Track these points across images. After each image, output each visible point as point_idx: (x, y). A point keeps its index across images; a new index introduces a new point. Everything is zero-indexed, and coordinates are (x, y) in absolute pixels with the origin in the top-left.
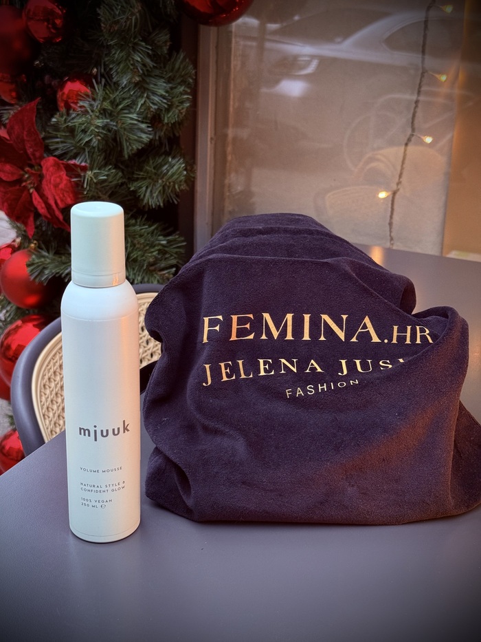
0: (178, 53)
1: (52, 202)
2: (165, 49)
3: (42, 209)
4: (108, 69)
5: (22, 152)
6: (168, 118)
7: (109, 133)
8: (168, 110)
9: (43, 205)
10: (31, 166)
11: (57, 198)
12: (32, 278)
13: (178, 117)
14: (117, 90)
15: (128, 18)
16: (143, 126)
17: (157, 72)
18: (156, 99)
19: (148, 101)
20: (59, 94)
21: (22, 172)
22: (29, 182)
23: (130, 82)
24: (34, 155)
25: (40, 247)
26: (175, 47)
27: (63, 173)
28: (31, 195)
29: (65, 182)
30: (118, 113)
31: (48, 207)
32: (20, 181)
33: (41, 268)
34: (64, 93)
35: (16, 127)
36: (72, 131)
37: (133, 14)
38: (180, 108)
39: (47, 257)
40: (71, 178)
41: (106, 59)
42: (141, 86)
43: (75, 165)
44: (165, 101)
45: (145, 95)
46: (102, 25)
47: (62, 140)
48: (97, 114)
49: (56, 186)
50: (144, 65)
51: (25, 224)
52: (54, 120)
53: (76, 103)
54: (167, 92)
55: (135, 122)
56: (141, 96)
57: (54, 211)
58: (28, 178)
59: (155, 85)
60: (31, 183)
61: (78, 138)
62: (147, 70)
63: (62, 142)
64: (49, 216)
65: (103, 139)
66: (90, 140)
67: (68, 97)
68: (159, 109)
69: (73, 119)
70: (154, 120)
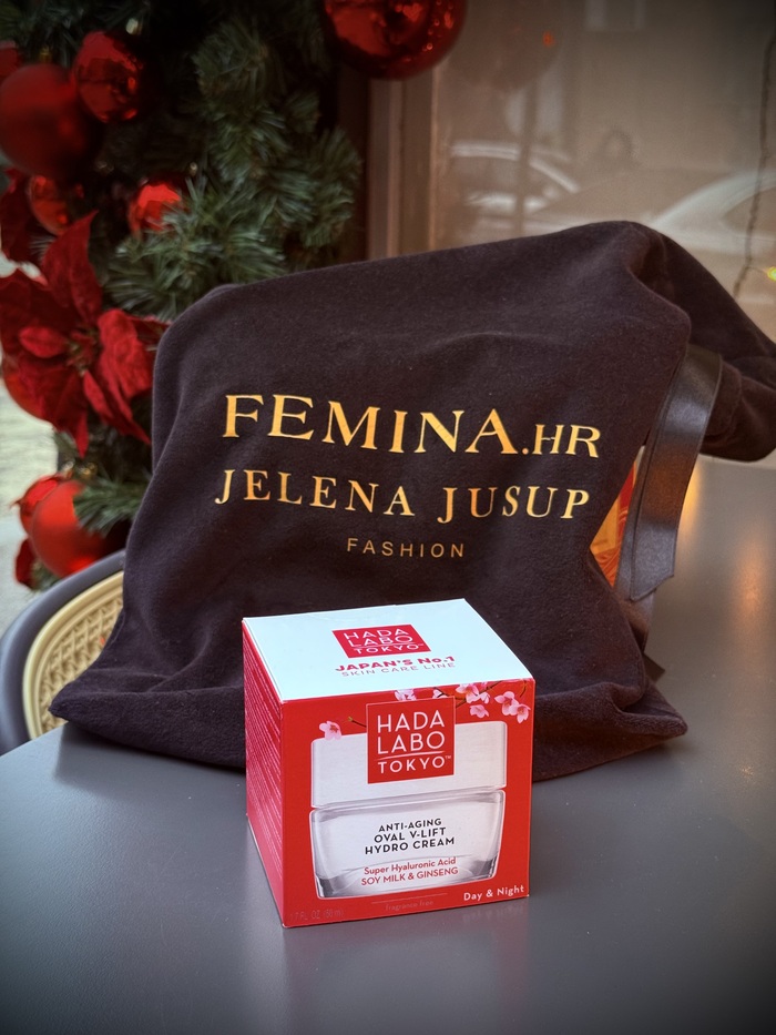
0: (332, 130)
1: (114, 389)
2: (310, 125)
3: (99, 404)
4: (214, 163)
5: (66, 306)
6: (314, 238)
7: (210, 266)
8: (311, 226)
9: (101, 395)
10: (84, 331)
11: (122, 380)
12: (81, 524)
13: (331, 236)
14: (226, 193)
15: (244, 71)
16: (269, 252)
17: (295, 163)
18: (293, 206)
19: (279, 211)
20: (132, 208)
21: (67, 342)
22: (79, 357)
23: (248, 179)
24: (85, 308)
25: (99, 475)
26: (327, 122)
27: (132, 337)
28: (81, 380)
29: (134, 351)
30: (228, 232)
31: (108, 397)
32: (62, 357)
33: (96, 507)
34: (139, 208)
35: (57, 263)
36: (149, 265)
37: (253, 63)
38: (333, 221)
39: (110, 489)
40: (146, 344)
41: (211, 146)
42: (267, 187)
43: (153, 323)
44: (307, 210)
45: (274, 200)
46: (201, 83)
47: (134, 283)
48: (193, 235)
49: (121, 359)
50: (273, 149)
51: (74, 433)
52: (122, 250)
53: (158, 219)
54: (313, 194)
55: (255, 245)
56: (268, 202)
57: (117, 405)
58: (78, 351)
59: (292, 183)
60: (80, 360)
61: (159, 278)
62: (278, 160)
63: (134, 287)
64: (110, 415)
65: (199, 274)
66: (179, 278)
67: (147, 213)
68: (297, 224)
69: (153, 246)
70: (290, 243)
